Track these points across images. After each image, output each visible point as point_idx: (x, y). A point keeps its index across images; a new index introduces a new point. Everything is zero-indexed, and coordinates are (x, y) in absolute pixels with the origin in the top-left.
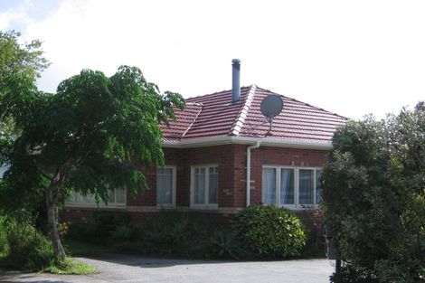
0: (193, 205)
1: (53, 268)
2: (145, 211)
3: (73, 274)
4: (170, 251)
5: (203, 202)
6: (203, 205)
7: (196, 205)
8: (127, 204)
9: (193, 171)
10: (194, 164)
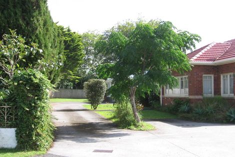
0: (223, 95)
1: (132, 127)
2: (197, 98)
3: (141, 130)
4: (205, 119)
5: (227, 93)
6: (227, 95)
7: (224, 95)
8: (189, 95)
9: (222, 77)
10: (222, 73)
